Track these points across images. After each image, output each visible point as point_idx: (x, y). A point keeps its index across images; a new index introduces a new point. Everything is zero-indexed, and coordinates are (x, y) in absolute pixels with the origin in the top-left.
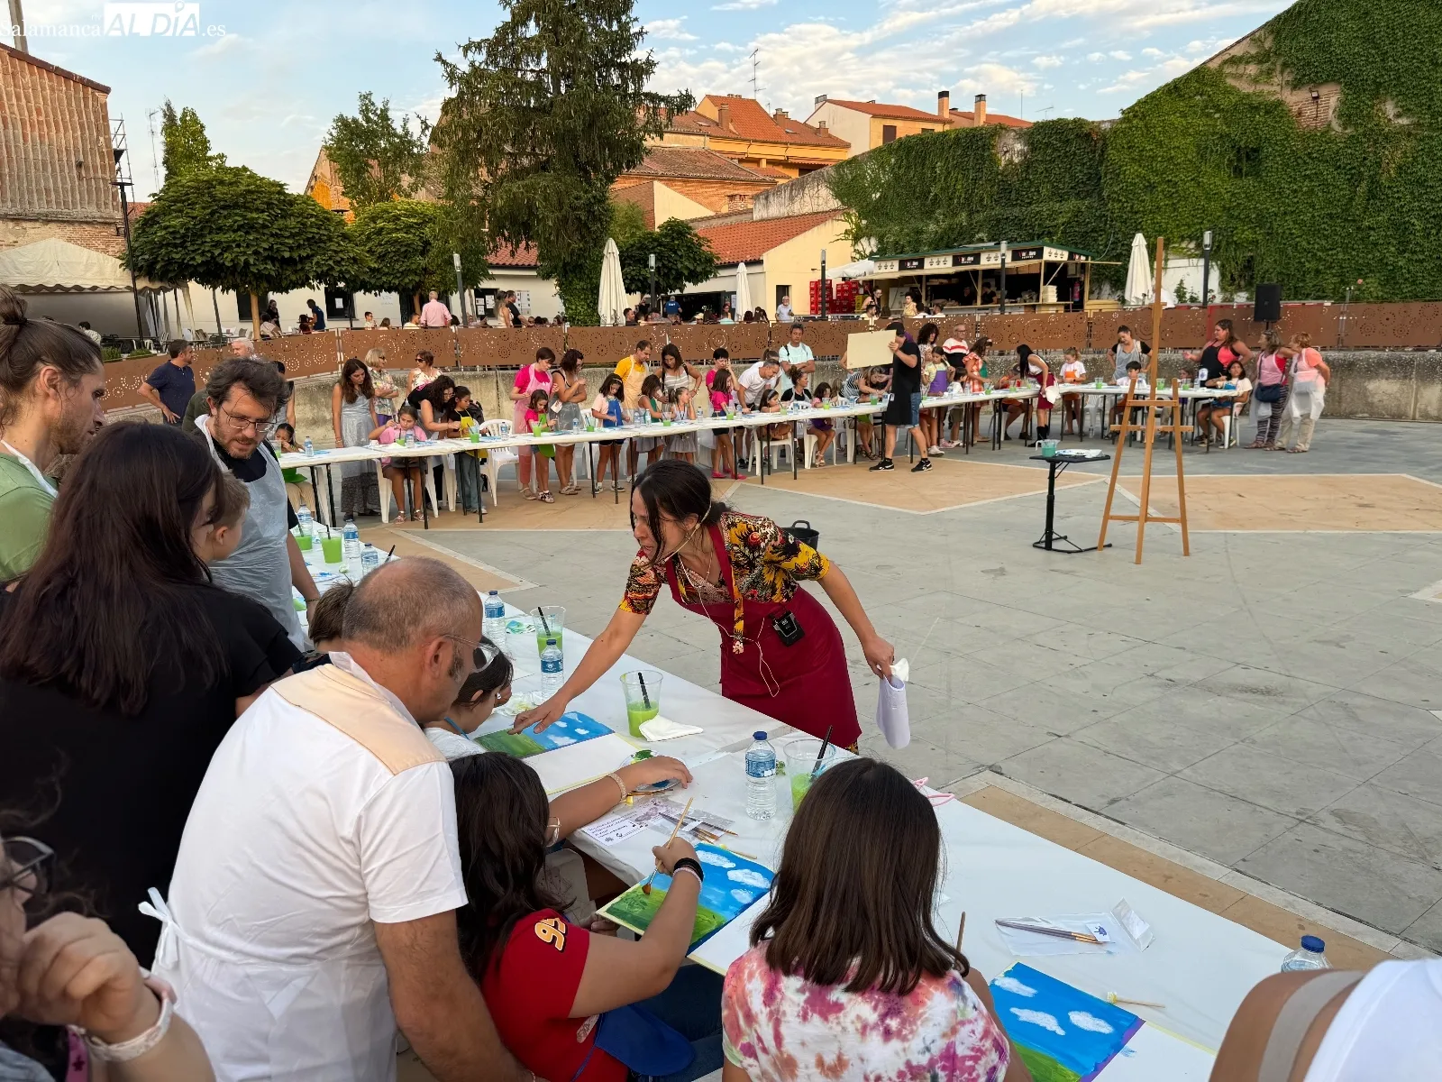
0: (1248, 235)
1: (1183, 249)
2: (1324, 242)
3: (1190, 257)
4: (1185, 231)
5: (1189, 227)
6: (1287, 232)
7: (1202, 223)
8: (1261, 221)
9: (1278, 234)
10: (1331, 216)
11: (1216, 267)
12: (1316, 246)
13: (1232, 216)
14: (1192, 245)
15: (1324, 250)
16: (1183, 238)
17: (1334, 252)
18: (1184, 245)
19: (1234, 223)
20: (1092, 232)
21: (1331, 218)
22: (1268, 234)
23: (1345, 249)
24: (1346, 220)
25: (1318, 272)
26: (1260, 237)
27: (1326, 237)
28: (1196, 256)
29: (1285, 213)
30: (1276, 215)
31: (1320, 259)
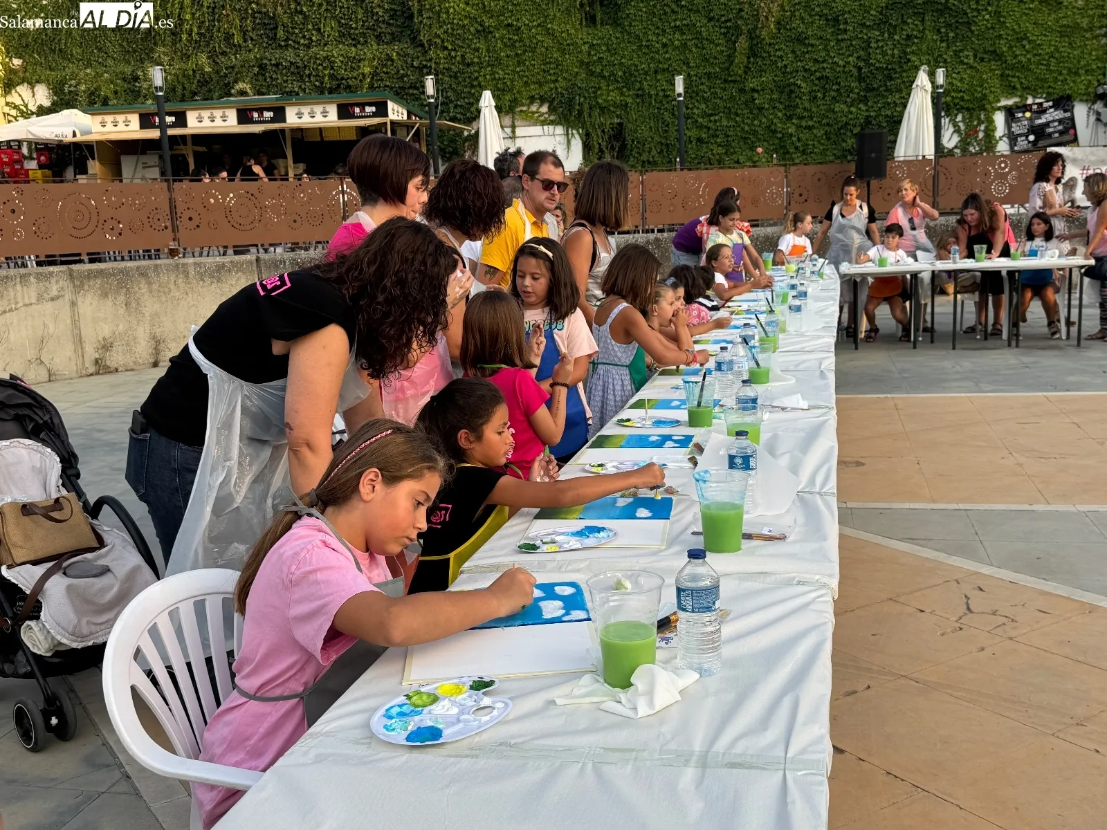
0: (614, 96)
1: (533, 113)
2: (703, 106)
3: (543, 123)
4: (534, 90)
5: (541, 86)
6: (661, 94)
7: (556, 81)
8: (629, 78)
9: (650, 96)
10: (709, 76)
11: (577, 136)
12: (696, 111)
13: (592, 73)
14: (544, 109)
15: (705, 115)
16: (532, 100)
17: (717, 118)
18: (534, 108)
19: (594, 82)
20: (410, 87)
21: (709, 78)
22: (637, 96)
23: (729, 113)
24: (725, 81)
25: (699, 140)
26: (629, 100)
27: (706, 100)
28: (552, 123)
29: (656, 72)
30: (646, 73)
31: (701, 127)
